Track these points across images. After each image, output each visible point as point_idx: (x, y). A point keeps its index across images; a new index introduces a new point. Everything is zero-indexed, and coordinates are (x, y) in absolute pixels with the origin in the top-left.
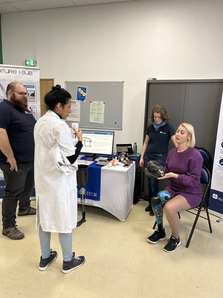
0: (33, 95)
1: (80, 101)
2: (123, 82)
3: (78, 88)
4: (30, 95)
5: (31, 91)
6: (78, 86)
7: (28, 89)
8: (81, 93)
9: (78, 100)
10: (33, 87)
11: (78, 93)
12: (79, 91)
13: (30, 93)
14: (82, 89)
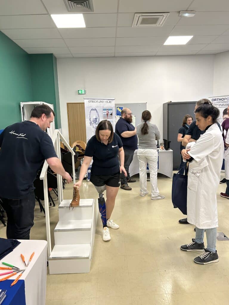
0: (111, 114)
1: (118, 116)
2: (147, 103)
3: (117, 107)
4: (110, 114)
5: (111, 112)
6: (117, 106)
7: (109, 111)
8: (120, 111)
9: (118, 115)
10: (111, 110)
11: (117, 111)
12: (118, 109)
13: (110, 113)
14: (120, 108)
